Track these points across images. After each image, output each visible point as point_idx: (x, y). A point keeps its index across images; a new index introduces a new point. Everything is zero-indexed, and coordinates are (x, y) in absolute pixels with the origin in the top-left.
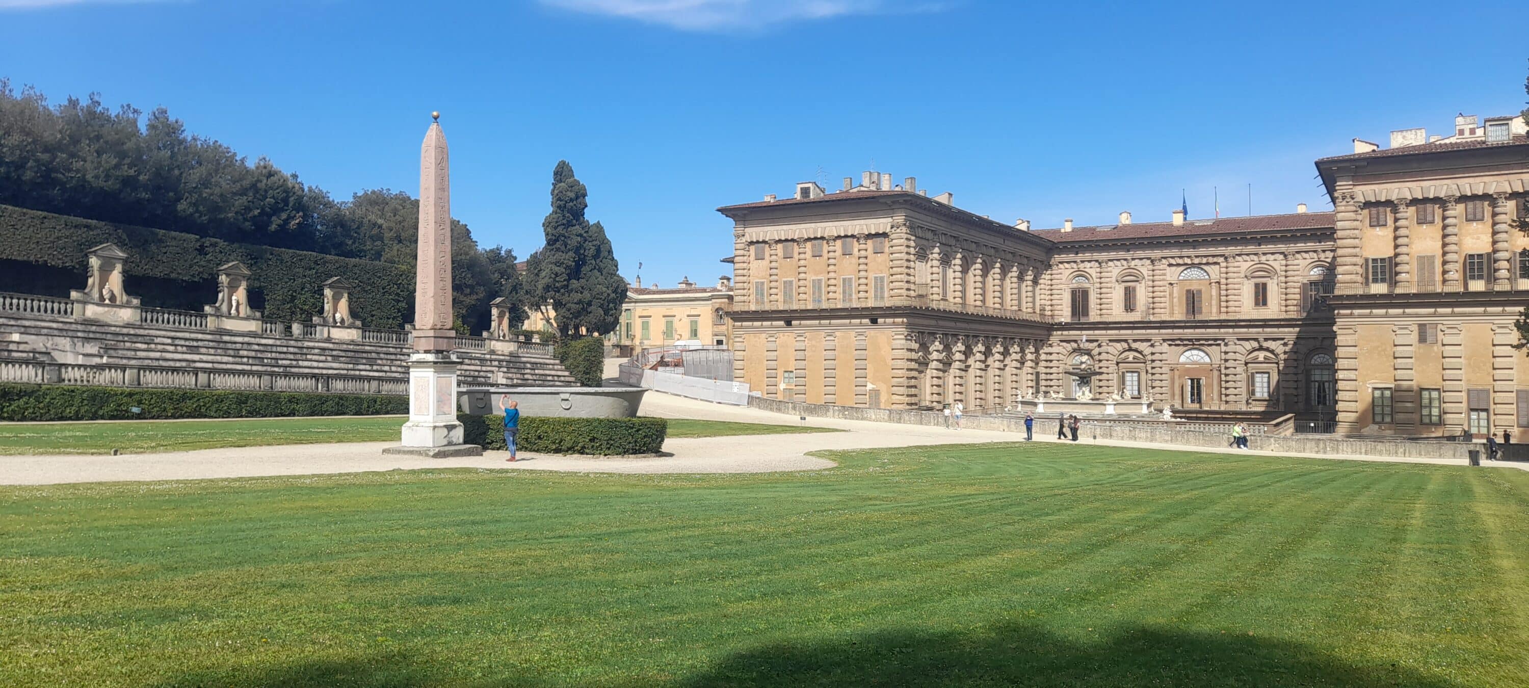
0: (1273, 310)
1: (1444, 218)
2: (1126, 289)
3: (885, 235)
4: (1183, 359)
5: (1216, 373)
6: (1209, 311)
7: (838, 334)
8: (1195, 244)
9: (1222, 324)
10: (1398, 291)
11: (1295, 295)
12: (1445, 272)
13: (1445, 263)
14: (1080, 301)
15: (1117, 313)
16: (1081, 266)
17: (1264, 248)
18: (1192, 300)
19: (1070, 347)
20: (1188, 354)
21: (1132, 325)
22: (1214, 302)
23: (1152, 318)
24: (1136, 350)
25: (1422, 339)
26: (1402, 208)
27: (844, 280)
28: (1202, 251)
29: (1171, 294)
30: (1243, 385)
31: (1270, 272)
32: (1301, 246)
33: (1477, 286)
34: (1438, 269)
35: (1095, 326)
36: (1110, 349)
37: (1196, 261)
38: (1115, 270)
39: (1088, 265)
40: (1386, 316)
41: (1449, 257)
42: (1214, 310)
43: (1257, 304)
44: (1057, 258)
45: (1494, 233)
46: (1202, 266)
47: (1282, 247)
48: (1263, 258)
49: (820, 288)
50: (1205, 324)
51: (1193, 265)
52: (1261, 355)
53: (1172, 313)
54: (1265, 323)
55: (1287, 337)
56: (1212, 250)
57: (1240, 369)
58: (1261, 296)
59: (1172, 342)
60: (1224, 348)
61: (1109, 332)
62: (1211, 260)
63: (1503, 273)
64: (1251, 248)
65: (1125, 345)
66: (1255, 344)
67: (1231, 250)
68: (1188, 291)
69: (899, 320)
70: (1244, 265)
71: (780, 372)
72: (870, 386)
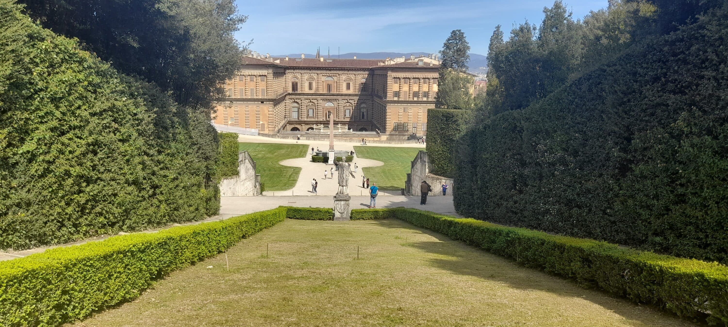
0: (351, 91)
1: (410, 83)
2: (310, 82)
3: (265, 76)
4: (326, 105)
5: (336, 109)
6: (334, 91)
7: (250, 106)
8: (330, 70)
9: (338, 95)
10: (400, 100)
11: (357, 87)
12: (409, 95)
13: (409, 93)
14: (295, 86)
15: (307, 91)
16: (295, 74)
17: (350, 72)
18: (329, 87)
19: (292, 101)
20: (328, 103)
21: (312, 95)
22: (335, 88)
23: (317, 92)
24: (312, 102)
25: (404, 111)
26: (401, 79)
27: (251, 89)
28: (332, 72)
29: (323, 85)
30: (343, 113)
31: (351, 79)
32: (359, 72)
33: (416, 99)
34: (408, 95)
35: (300, 94)
36: (305, 102)
37: (330, 75)
38: (306, 76)
39: (297, 74)
40: (397, 105)
41: (410, 92)
42: (335, 90)
43: (347, 89)
44: (287, 71)
45: (419, 87)
46: (333, 77)
47: (354, 72)
48: (349, 75)
49: (243, 91)
50: (333, 95)
51: (329, 76)
52: (348, 104)
53: (323, 91)
54: (350, 95)
55: (355, 99)
56: (335, 72)
57: (342, 109)
58: (348, 87)
59: (323, 100)
60: (338, 102)
61: (305, 96)
62: (335, 75)
63: (421, 96)
64: (346, 72)
65: (309, 101)
66: (347, 101)
67: (340, 72)
68: (328, 84)
69: (271, 102)
70: (344, 77)
71: (229, 118)
72: (261, 123)
